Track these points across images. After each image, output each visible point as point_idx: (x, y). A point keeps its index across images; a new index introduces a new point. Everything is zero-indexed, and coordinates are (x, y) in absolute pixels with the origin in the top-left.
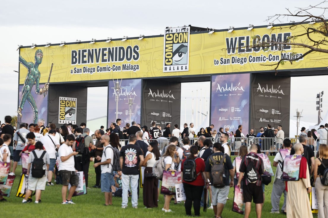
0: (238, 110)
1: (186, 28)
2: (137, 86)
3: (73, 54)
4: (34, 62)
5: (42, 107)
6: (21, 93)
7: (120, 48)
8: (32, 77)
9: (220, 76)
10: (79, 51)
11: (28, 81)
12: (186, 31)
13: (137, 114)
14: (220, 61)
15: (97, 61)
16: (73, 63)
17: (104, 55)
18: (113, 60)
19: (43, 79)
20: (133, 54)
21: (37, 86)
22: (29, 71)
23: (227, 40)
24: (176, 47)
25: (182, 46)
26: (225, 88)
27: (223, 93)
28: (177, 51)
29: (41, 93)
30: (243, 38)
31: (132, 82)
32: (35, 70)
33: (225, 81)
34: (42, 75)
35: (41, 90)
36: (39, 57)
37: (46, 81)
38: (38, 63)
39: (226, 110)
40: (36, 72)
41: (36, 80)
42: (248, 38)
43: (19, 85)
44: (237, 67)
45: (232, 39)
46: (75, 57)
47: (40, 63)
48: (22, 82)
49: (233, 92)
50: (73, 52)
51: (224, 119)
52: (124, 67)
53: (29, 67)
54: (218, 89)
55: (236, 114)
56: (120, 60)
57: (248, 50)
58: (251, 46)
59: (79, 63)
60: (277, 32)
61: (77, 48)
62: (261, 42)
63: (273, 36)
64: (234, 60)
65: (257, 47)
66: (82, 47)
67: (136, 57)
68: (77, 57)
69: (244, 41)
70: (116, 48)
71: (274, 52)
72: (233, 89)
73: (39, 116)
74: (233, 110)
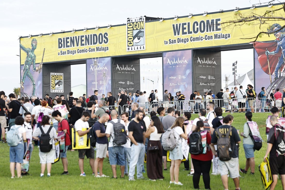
0: (184, 77)
1: (143, 18)
3: (59, 41)
4: (31, 48)
5: (38, 80)
6: (22, 71)
7: (94, 35)
8: (30, 59)
9: (170, 52)
10: (64, 38)
11: (27, 62)
12: (142, 20)
13: (108, 84)
14: (168, 42)
15: (78, 45)
16: (59, 47)
17: (82, 41)
18: (89, 44)
19: (38, 60)
20: (104, 39)
21: (34, 65)
22: (28, 54)
23: (174, 25)
24: (135, 32)
25: (140, 32)
26: (173, 61)
27: (172, 65)
28: (137, 35)
29: (37, 71)
30: (185, 24)
31: (104, 60)
32: (31, 54)
33: (173, 57)
34: (37, 57)
35: (37, 68)
36: (34, 44)
37: (40, 62)
38: (34, 49)
39: (174, 78)
40: (33, 55)
41: (33, 61)
42: (189, 23)
43: (21, 65)
44: (182, 46)
45: (177, 25)
46: (61, 43)
47: (35, 49)
48: (23, 63)
49: (179, 64)
50: (59, 39)
51: (173, 84)
52: (98, 49)
53: (27, 52)
54: (168, 62)
55: (182, 80)
57: (190, 33)
58: (191, 30)
59: (64, 47)
60: (210, 18)
61: (62, 36)
62: (198, 27)
63: (208, 21)
64: (179, 41)
65: (196, 30)
66: (65, 35)
67: (106, 41)
68: (62, 43)
69: (186, 26)
70: (91, 35)
71: (209, 34)
72: (179, 62)
73: (36, 88)
74: (180, 77)
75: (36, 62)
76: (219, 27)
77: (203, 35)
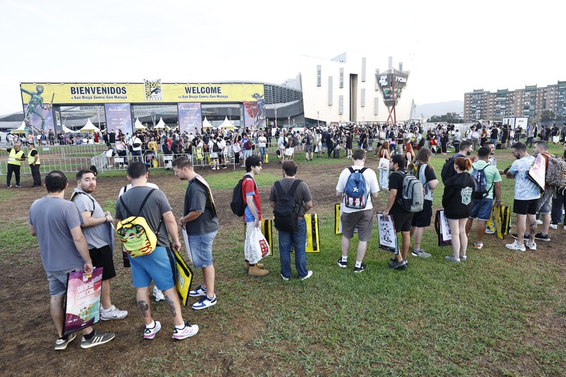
2: (127, 106)
3: (72, 89)
4: (36, 92)
5: (48, 116)
6: (25, 109)
7: (111, 88)
8: (35, 100)
9: (183, 103)
10: (77, 88)
11: (31, 102)
12: (159, 82)
13: (129, 120)
14: (182, 97)
15: (94, 93)
16: (72, 93)
17: (98, 90)
18: (106, 93)
20: (122, 91)
21: (41, 105)
22: (32, 96)
23: (186, 88)
24: (152, 89)
25: (157, 89)
27: (185, 111)
28: (154, 91)
29: (46, 109)
31: (123, 105)
32: (37, 96)
33: (186, 106)
34: (44, 99)
35: (45, 107)
36: (40, 89)
37: (50, 102)
38: (39, 93)
40: (39, 97)
41: (40, 102)
42: (197, 88)
43: (23, 104)
44: (193, 100)
45: (188, 87)
46: (73, 91)
47: (42, 93)
49: (191, 110)
50: (72, 88)
52: (116, 97)
53: (32, 95)
54: (182, 109)
55: (194, 119)
56: (112, 93)
57: (198, 93)
58: (200, 91)
59: (78, 93)
60: (214, 86)
61: (75, 86)
62: (205, 90)
63: (212, 88)
64: (190, 97)
65: (203, 92)
66: (79, 86)
67: (124, 92)
68: (76, 90)
69: (196, 89)
70: (108, 88)
71: (213, 94)
72: (191, 109)
73: (46, 121)
74: (192, 118)
76: (220, 91)
77: (209, 95)
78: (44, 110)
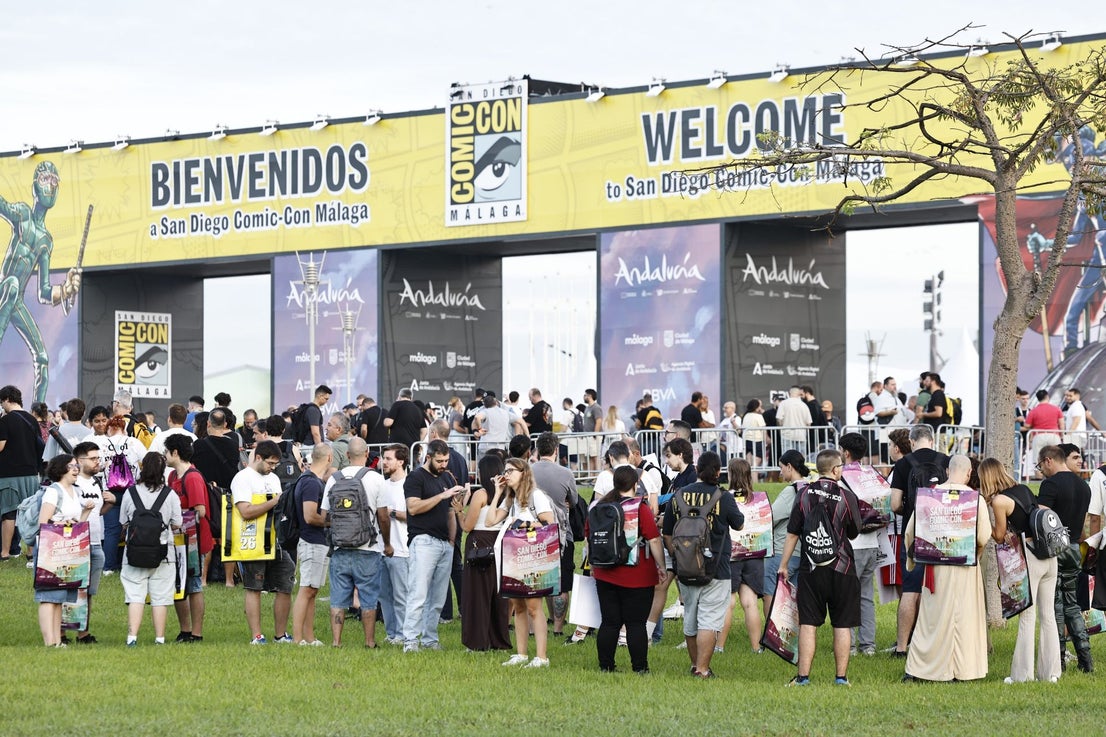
0: (687, 340)
1: (516, 84)
2: (366, 270)
3: (155, 176)
4: (32, 202)
5: (60, 344)
7: (308, 153)
8: (26, 249)
9: (628, 233)
10: (177, 165)
11: (12, 264)
12: (515, 94)
13: (366, 362)
14: (624, 188)
15: (235, 195)
16: (156, 202)
17: (255, 175)
18: (284, 192)
19: (63, 256)
20: (350, 170)
21: (42, 278)
22: (16, 230)
23: (646, 119)
24: (484, 144)
25: (504, 143)
26: (642, 270)
27: (637, 288)
28: (489, 158)
29: (57, 302)
30: (696, 114)
31: (347, 260)
32: (33, 228)
33: (642, 251)
34: (56, 244)
35: (56, 292)
36: (45, 186)
38: (43, 207)
39: (646, 341)
40: (40, 235)
41: (40, 261)
42: (710, 112)
44: (679, 205)
45: (660, 117)
46: (164, 185)
47: (51, 206)
49: (667, 284)
50: (156, 167)
51: (642, 369)
52: (321, 212)
53: (15, 221)
54: (619, 275)
55: (680, 353)
56: (308, 189)
57: (713, 150)
58: (720, 139)
59: (177, 201)
60: (801, 90)
61: (168, 155)
62: (751, 126)
63: (790, 106)
64: (668, 183)
65: (740, 140)
66: (184, 153)
67: (357, 179)
68: (170, 184)
70: (295, 153)
72: (667, 273)
73: (53, 375)
74: (669, 339)
75: (54, 265)
76: (835, 130)
78: (50, 309)
